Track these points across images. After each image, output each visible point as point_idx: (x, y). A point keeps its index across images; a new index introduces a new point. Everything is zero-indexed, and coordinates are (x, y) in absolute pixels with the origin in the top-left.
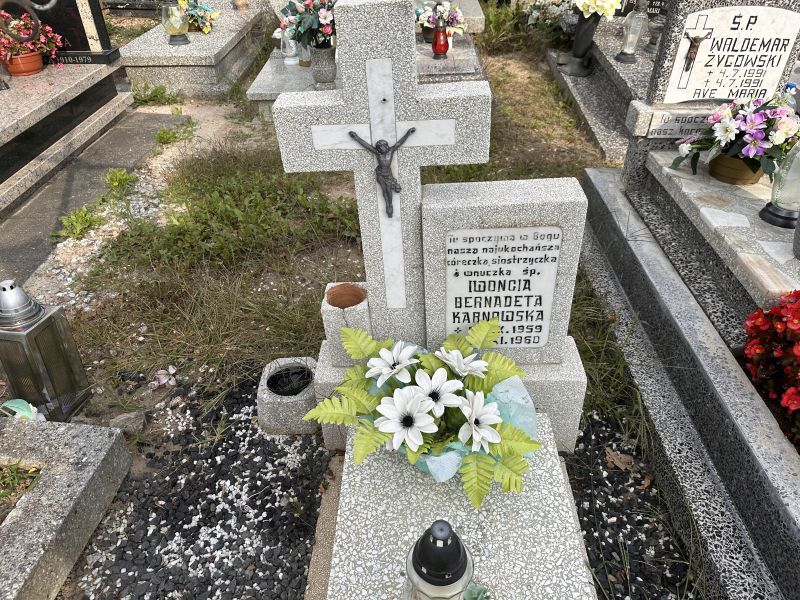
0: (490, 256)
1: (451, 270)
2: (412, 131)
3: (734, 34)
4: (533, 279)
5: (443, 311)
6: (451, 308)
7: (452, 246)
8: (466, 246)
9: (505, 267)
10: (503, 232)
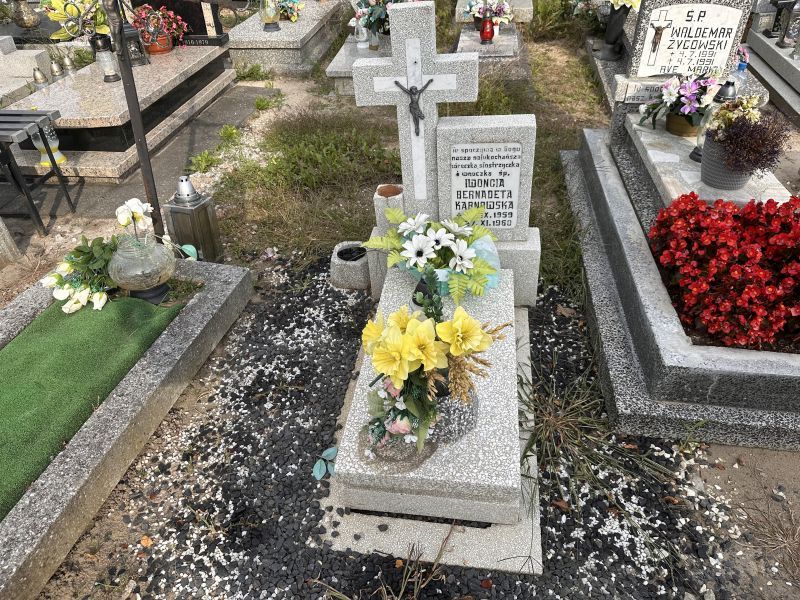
0: (478, 162)
1: (454, 171)
2: (432, 81)
3: (688, 25)
4: (506, 178)
5: (450, 200)
6: (455, 199)
7: (454, 155)
8: (463, 155)
9: (488, 170)
10: (486, 146)
